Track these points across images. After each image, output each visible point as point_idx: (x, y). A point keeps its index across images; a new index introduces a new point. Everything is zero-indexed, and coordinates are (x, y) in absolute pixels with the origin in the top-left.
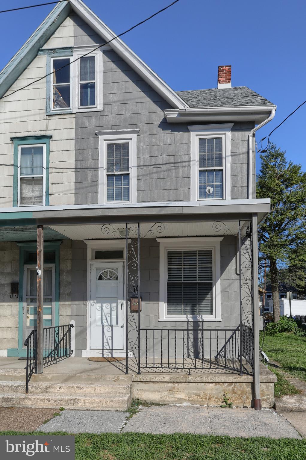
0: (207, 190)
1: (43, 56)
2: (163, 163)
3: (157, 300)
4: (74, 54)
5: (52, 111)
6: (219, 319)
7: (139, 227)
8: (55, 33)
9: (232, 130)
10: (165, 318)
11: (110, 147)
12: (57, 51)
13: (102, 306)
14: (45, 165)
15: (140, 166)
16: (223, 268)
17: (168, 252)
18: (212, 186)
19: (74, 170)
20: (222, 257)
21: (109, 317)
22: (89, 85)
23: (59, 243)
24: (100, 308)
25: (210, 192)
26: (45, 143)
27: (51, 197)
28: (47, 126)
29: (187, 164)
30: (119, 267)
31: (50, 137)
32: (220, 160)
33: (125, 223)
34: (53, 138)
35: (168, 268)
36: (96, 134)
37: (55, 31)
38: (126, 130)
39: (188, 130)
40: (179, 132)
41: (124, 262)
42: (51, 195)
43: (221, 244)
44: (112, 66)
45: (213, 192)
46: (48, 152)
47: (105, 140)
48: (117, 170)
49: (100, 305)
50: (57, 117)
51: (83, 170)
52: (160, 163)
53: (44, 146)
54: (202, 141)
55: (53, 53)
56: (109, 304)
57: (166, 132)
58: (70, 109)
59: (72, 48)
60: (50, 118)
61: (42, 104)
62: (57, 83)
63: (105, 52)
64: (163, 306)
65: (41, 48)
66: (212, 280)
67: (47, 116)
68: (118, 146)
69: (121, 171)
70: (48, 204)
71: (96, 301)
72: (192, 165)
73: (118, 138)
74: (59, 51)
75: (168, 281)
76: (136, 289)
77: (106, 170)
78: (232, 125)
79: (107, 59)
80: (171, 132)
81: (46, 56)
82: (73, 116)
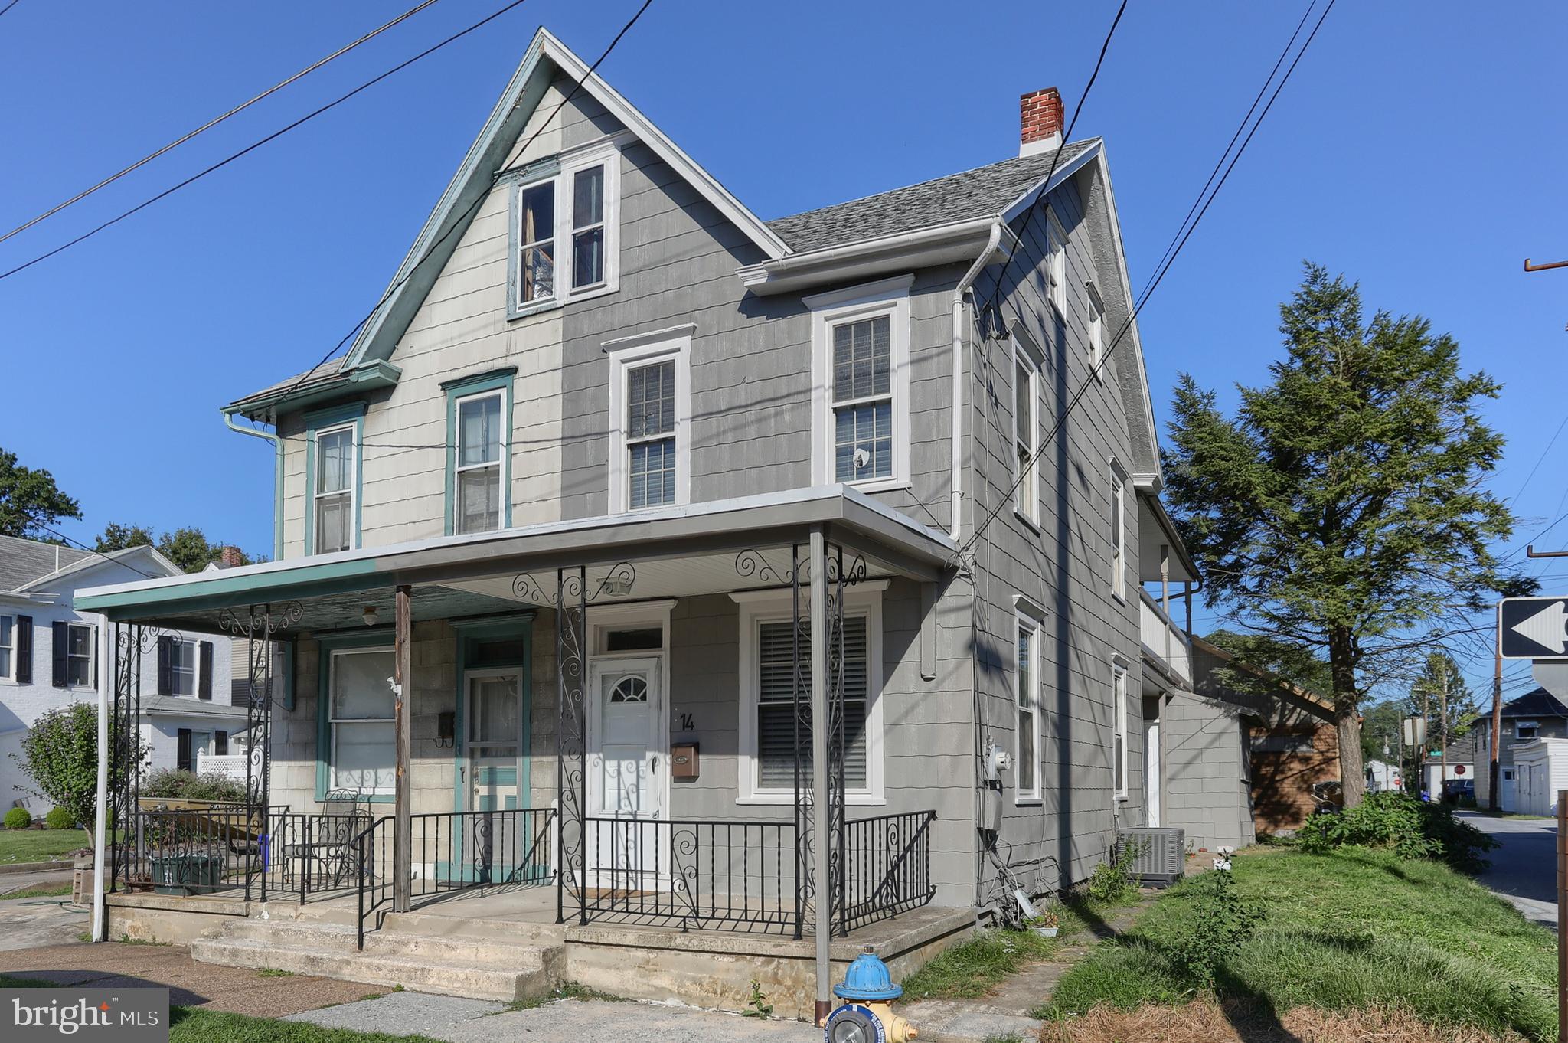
0: (856, 457)
1: (503, 186)
2: (749, 402)
3: (734, 750)
4: (564, 167)
5: (520, 308)
6: (880, 799)
7: (583, 575)
8: (526, 128)
9: (913, 292)
10: (753, 796)
11: (635, 376)
12: (529, 170)
13: (619, 766)
14: (503, 439)
15: (697, 416)
16: (891, 662)
17: (762, 625)
18: (868, 448)
19: (559, 442)
20: (885, 632)
21: (633, 792)
22: (596, 233)
23: (529, 618)
24: (616, 772)
25: (861, 464)
26: (505, 387)
27: (514, 511)
28: (509, 345)
29: (801, 398)
30: (648, 669)
31: (513, 371)
32: (882, 375)
33: (557, 568)
34: (520, 373)
35: (763, 668)
36: (604, 351)
37: (526, 124)
38: (664, 330)
39: (806, 310)
40: (784, 317)
41: (659, 657)
42: (515, 505)
43: (884, 600)
44: (641, 179)
45: (871, 460)
46: (511, 405)
47: (623, 362)
48: (648, 432)
49: (614, 763)
50: (528, 321)
51: (579, 440)
52: (743, 404)
53: (503, 393)
54: (841, 332)
55: (523, 176)
56: (634, 762)
57: (755, 320)
58: (554, 299)
59: (557, 155)
60: (515, 327)
61: (498, 298)
62: (536, 241)
63: (624, 150)
64: (748, 766)
65: (499, 169)
66: (864, 696)
67: (508, 321)
68: (652, 369)
69: (657, 432)
70: (509, 524)
71: (601, 755)
72: (816, 401)
73: (648, 353)
74: (532, 168)
75: (762, 700)
76: (687, 723)
77: (626, 435)
78: (910, 278)
79: (630, 165)
80: (767, 319)
81: (508, 184)
82: (559, 313)
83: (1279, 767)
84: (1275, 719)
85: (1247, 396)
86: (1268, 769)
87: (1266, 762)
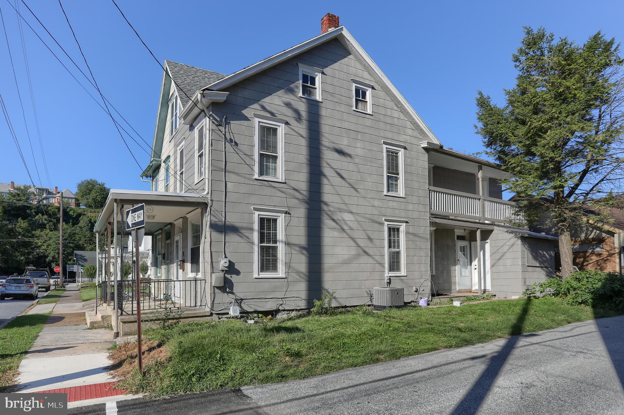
2: (189, 157)
6: (201, 276)
11: (181, 153)
15: (185, 163)
17: (192, 224)
23: (169, 226)
64: (189, 266)
73: (181, 146)
75: (192, 246)
83: (585, 258)
84: (583, 236)
85: (508, 93)
86: (580, 260)
87: (579, 256)
